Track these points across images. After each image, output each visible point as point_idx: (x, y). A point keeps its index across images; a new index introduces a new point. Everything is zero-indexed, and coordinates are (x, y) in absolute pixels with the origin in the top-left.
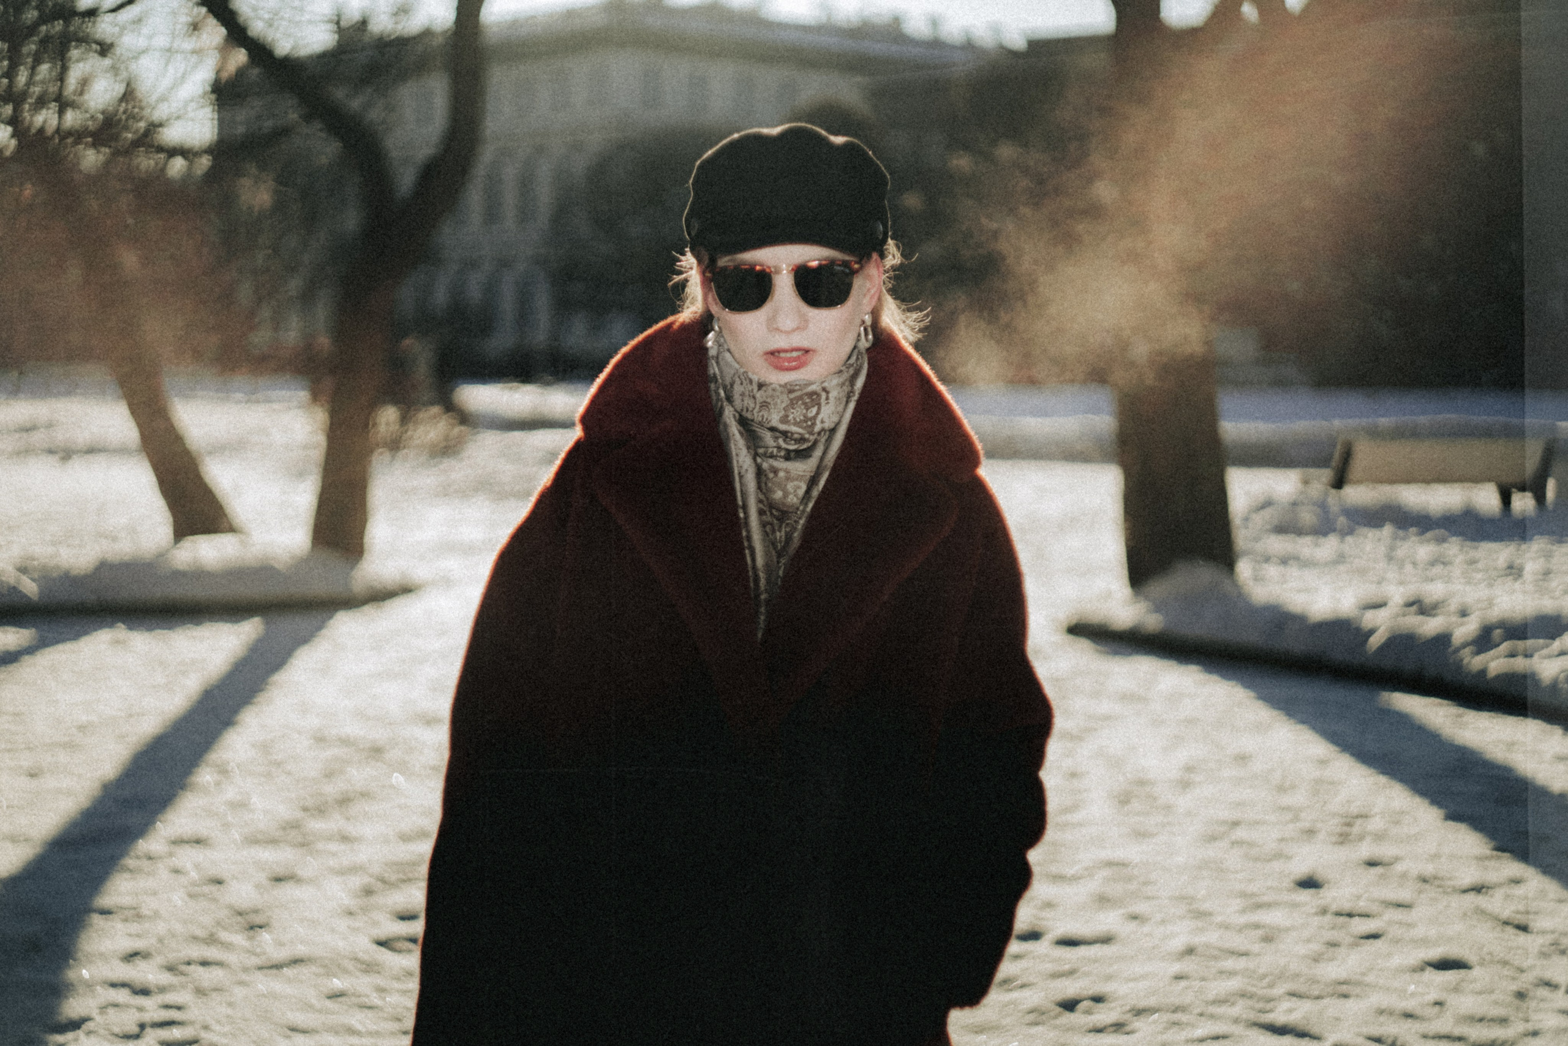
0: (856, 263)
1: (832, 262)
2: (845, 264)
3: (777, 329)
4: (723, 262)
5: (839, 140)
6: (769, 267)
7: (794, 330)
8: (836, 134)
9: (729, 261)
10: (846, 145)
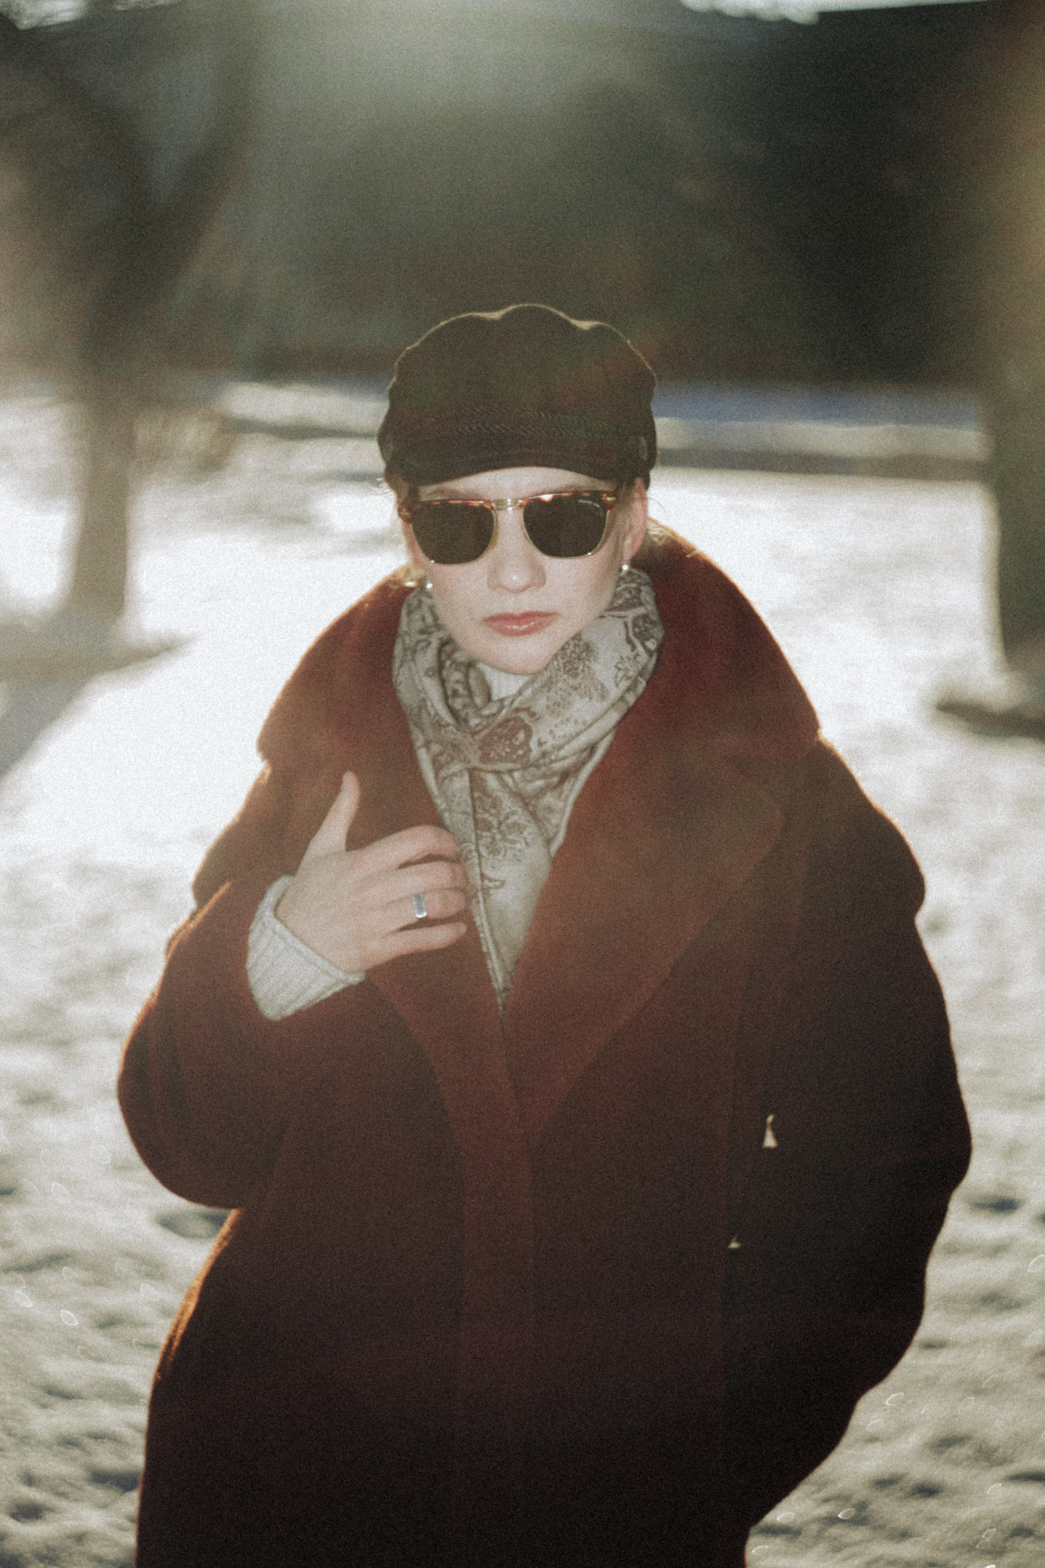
0: (609, 494)
1: (577, 494)
2: (596, 495)
3: (501, 586)
4: (429, 493)
5: (585, 325)
6: (489, 502)
7: (524, 589)
8: (581, 318)
9: (435, 492)
10: (594, 330)
